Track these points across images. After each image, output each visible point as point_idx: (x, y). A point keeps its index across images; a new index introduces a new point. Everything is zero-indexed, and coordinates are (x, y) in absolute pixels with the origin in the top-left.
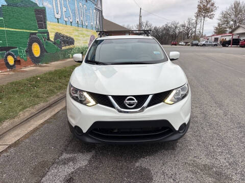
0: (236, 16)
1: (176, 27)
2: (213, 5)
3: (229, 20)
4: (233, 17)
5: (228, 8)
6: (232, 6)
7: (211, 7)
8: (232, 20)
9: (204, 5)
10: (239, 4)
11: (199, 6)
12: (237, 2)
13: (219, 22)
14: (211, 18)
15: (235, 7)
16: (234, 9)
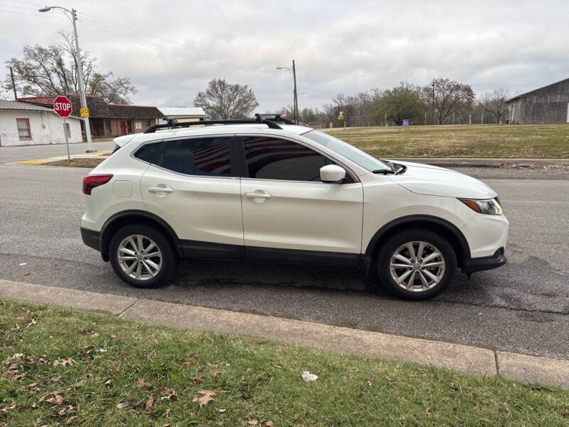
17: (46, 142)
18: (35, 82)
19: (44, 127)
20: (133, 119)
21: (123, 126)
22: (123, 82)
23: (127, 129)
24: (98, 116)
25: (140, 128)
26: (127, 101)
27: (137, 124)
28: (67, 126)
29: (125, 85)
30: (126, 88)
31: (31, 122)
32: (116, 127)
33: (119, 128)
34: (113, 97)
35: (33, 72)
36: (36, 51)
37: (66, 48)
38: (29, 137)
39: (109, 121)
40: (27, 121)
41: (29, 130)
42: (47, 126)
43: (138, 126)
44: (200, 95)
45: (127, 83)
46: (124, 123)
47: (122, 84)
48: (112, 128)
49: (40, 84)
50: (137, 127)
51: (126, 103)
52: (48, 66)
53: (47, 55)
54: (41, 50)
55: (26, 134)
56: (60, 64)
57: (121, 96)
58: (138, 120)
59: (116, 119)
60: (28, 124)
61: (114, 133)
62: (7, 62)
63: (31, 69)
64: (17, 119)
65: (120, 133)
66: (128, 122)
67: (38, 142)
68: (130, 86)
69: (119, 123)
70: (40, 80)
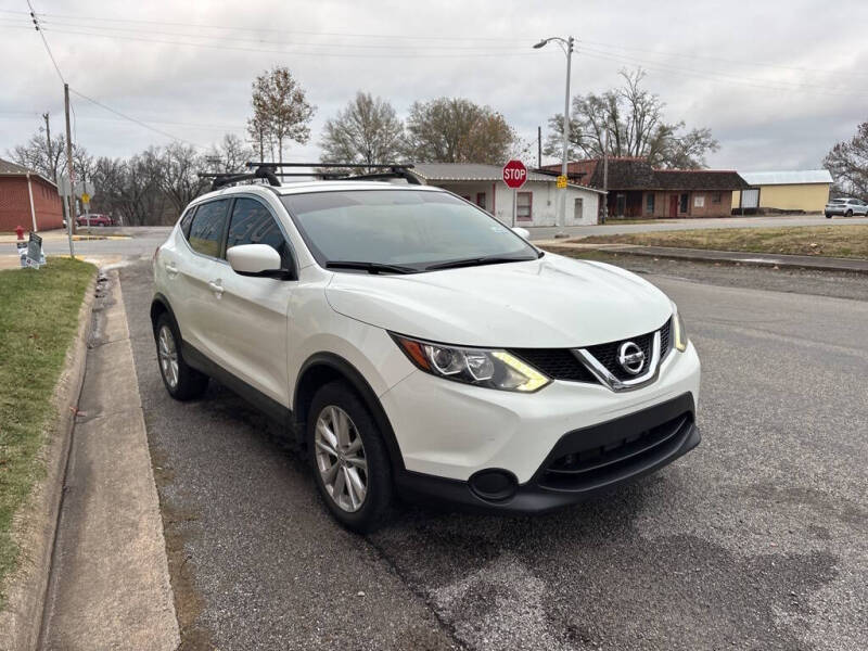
0: (368, 139)
1: (186, 165)
2: (299, 99)
3: (353, 148)
4: (360, 139)
5: (343, 112)
6: (352, 107)
7: (297, 106)
8: (361, 150)
9: (273, 99)
10: (370, 102)
11: (257, 98)
12: (364, 98)
13: (326, 152)
14: (299, 140)
15: (361, 111)
16: (360, 118)
17: (548, 224)
18: (578, 144)
19: (549, 203)
20: (691, 192)
21: (674, 203)
22: (699, 135)
23: (679, 207)
24: (636, 188)
25: (702, 205)
26: (700, 163)
27: (696, 199)
28: (579, 203)
29: (703, 140)
30: (704, 144)
31: (534, 198)
32: (662, 203)
33: (668, 205)
34: (679, 160)
35: (579, 132)
36: (588, 102)
37: (626, 93)
38: (529, 217)
39: (652, 195)
40: (530, 195)
41: (530, 207)
42: (553, 202)
43: (699, 202)
44: (837, 148)
45: (707, 136)
46: (676, 197)
47: (697, 138)
48: (656, 206)
49: (585, 146)
50: (696, 204)
51: (698, 168)
52: (599, 121)
53: (601, 106)
54: (594, 100)
55: (526, 212)
56: (614, 117)
57: (693, 157)
58: (700, 193)
59: (665, 191)
60: (531, 201)
61: (657, 212)
62: (549, 120)
63: (576, 127)
64: (519, 194)
65: (667, 213)
66: (682, 196)
67: (538, 224)
68: (709, 140)
69: (668, 198)
70: (586, 140)
